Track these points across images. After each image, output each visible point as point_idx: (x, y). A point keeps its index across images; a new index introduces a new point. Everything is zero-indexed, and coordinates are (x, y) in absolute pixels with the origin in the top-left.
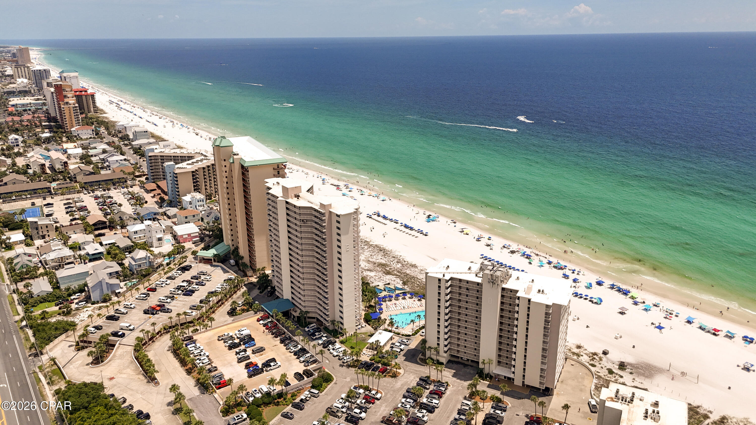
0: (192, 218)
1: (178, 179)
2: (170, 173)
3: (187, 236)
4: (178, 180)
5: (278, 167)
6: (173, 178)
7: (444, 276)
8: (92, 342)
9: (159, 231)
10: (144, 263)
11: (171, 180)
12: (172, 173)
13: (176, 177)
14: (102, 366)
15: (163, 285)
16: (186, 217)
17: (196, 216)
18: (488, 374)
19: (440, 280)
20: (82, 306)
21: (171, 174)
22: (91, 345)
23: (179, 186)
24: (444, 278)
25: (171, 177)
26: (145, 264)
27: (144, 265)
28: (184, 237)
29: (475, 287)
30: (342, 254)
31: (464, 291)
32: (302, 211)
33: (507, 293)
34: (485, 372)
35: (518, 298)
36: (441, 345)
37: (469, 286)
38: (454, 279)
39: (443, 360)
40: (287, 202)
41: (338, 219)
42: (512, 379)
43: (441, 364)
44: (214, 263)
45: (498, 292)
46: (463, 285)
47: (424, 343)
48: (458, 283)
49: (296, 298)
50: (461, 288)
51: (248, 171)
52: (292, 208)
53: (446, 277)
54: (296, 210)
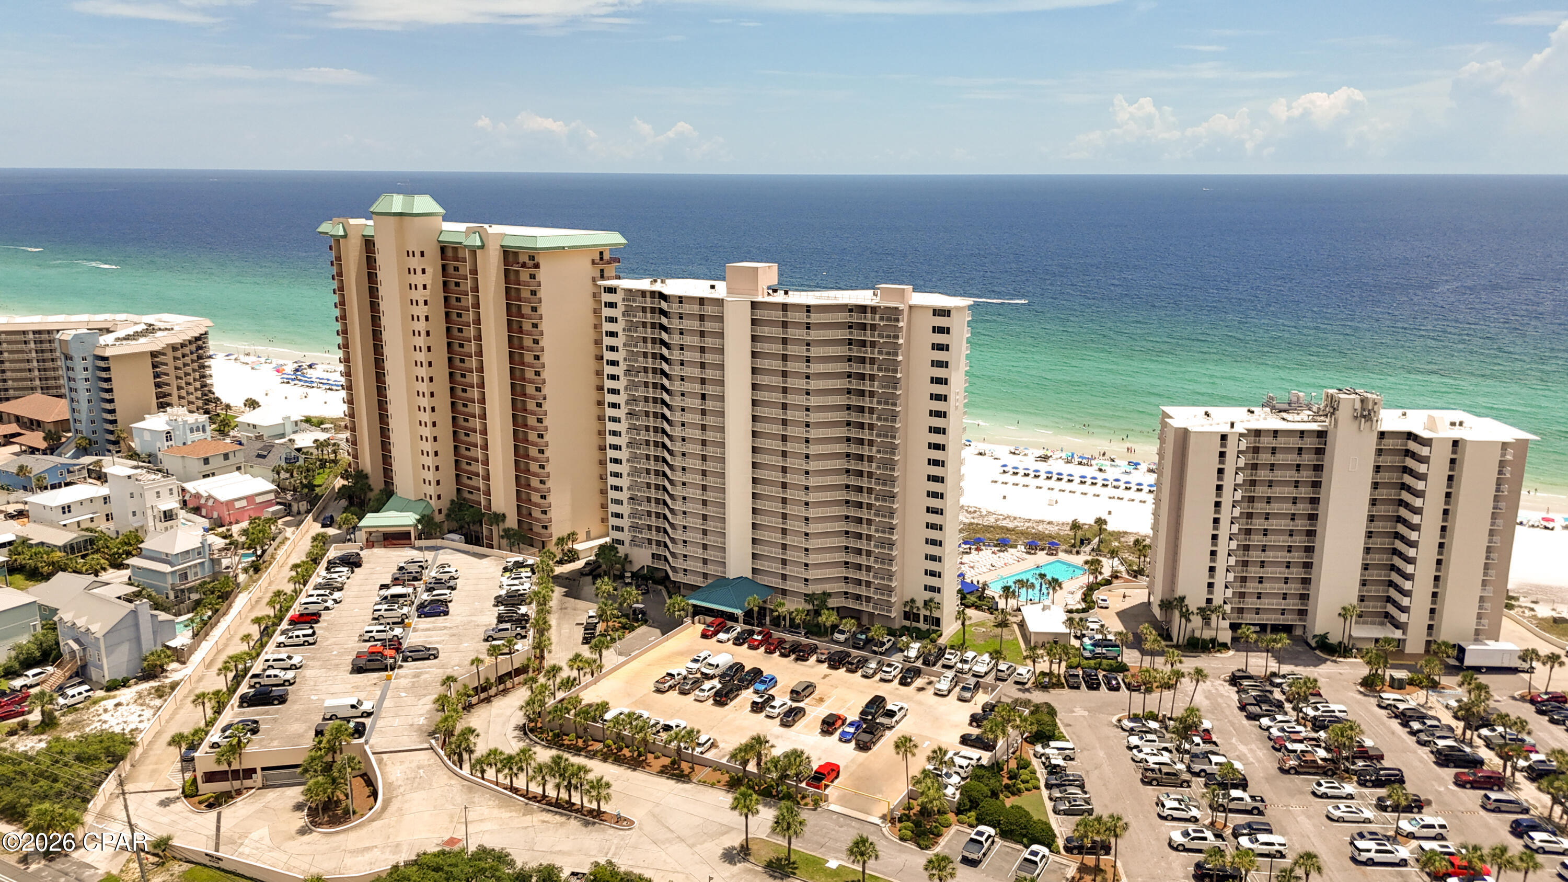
0: (220, 461)
1: (113, 374)
2: (84, 359)
3: (244, 503)
4: (113, 376)
5: (601, 259)
6: (93, 374)
7: (1232, 425)
8: (254, 771)
9: (164, 492)
10: (195, 566)
11: (87, 380)
12: (90, 359)
13: (107, 369)
14: (372, 820)
15: (328, 604)
16: (206, 461)
17: (231, 456)
18: (1340, 643)
19: (1224, 437)
20: (81, 698)
21: (89, 363)
22: (248, 783)
23: (116, 395)
24: (1233, 430)
25: (86, 369)
26: (198, 569)
27: (196, 574)
28: (238, 505)
29: (1310, 443)
30: (952, 415)
31: (1280, 458)
32: (815, 318)
33: (1389, 443)
34: (1333, 639)
35: (1427, 442)
36: (1217, 600)
37: (1295, 442)
38: (1258, 433)
39: (1225, 636)
40: (754, 305)
41: (941, 322)
42: (1400, 642)
43: (1224, 646)
44: (418, 543)
45: (1372, 442)
46: (1281, 442)
47: (1166, 605)
48: (1266, 441)
49: (777, 568)
50: (1274, 451)
51: (537, 266)
52: (778, 315)
53: (1240, 428)
54: (792, 317)
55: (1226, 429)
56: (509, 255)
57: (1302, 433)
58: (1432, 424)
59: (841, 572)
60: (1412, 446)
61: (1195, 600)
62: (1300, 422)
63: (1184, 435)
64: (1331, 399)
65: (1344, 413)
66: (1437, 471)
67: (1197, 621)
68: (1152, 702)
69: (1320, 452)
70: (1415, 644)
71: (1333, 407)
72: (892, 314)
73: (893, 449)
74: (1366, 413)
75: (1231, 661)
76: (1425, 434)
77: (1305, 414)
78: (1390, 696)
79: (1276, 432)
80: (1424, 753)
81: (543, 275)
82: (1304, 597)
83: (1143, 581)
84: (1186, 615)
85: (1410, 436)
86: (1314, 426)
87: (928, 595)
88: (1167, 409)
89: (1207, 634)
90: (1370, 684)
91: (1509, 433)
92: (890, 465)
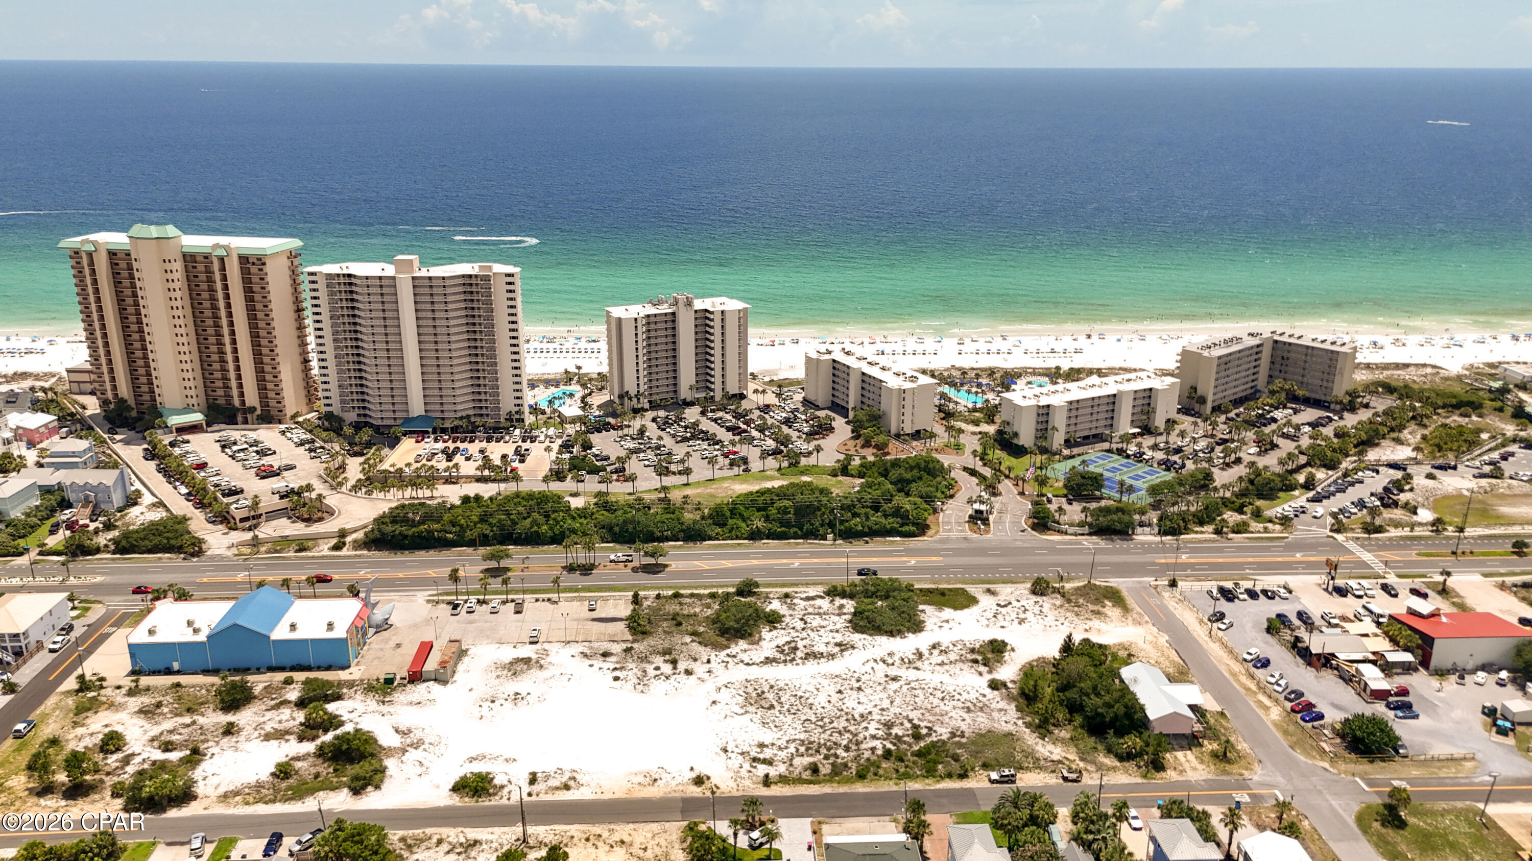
7: (638, 314)
8: (261, 514)
10: (90, 457)
18: (691, 401)
19: (635, 319)
24: (638, 316)
29: (669, 318)
30: (520, 322)
31: (659, 326)
32: (448, 283)
33: (699, 315)
34: (688, 400)
35: (712, 313)
36: (642, 391)
37: (663, 318)
38: (648, 316)
39: (647, 406)
40: (413, 278)
41: (510, 279)
42: (712, 397)
43: (647, 410)
44: (209, 429)
45: (693, 315)
46: (658, 319)
47: (621, 397)
48: (652, 319)
49: (438, 407)
50: (656, 323)
51: (264, 264)
52: (427, 282)
53: (642, 315)
54: (434, 283)
55: (636, 316)
56: (244, 260)
57: (666, 314)
58: (713, 306)
59: (472, 405)
60: (708, 315)
61: (633, 392)
62: (664, 309)
63: (619, 320)
64: (675, 298)
65: (681, 304)
66: (717, 324)
67: (635, 400)
68: (626, 431)
69: (674, 321)
70: (718, 396)
71: (676, 302)
72: (487, 278)
73: (494, 341)
74: (689, 303)
75: (650, 415)
76: (711, 309)
77: (666, 305)
78: (710, 415)
79: (655, 315)
80: (723, 430)
81: (268, 268)
82: (675, 385)
83: (605, 391)
84: (630, 399)
85: (706, 311)
86: (670, 311)
87: (517, 409)
88: (609, 309)
89: (640, 406)
90: (703, 413)
91: (739, 305)
92: (493, 349)
